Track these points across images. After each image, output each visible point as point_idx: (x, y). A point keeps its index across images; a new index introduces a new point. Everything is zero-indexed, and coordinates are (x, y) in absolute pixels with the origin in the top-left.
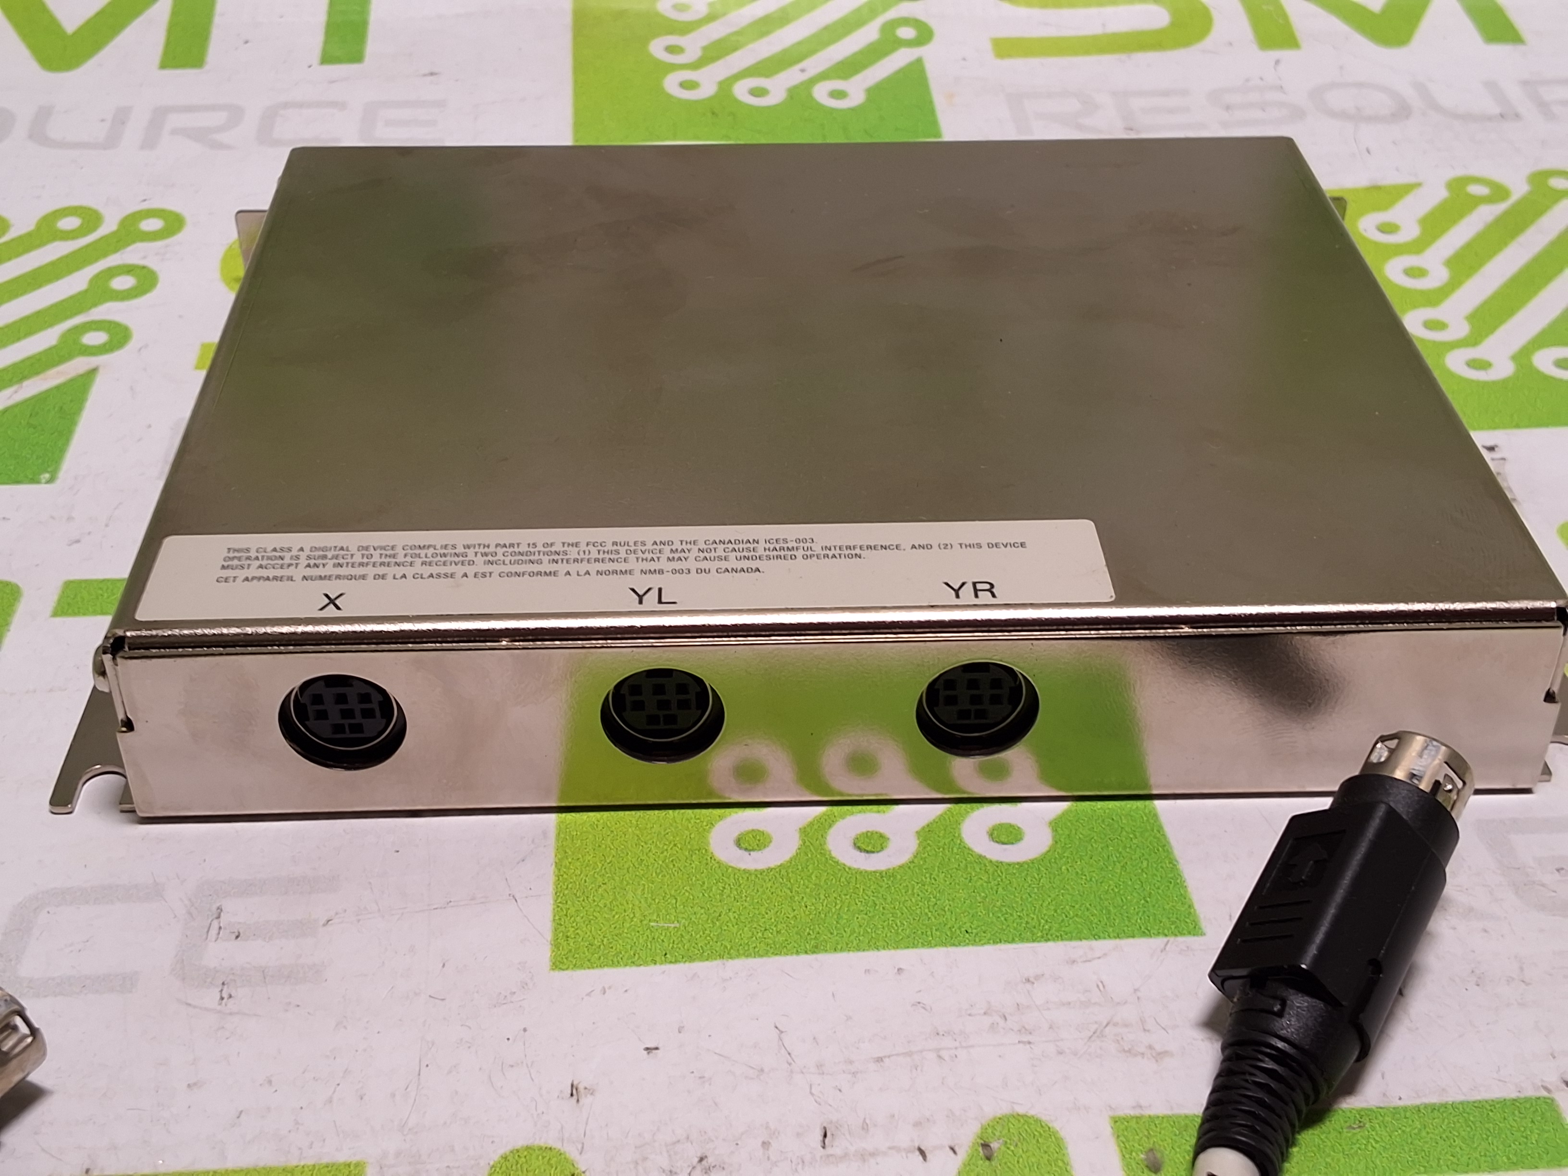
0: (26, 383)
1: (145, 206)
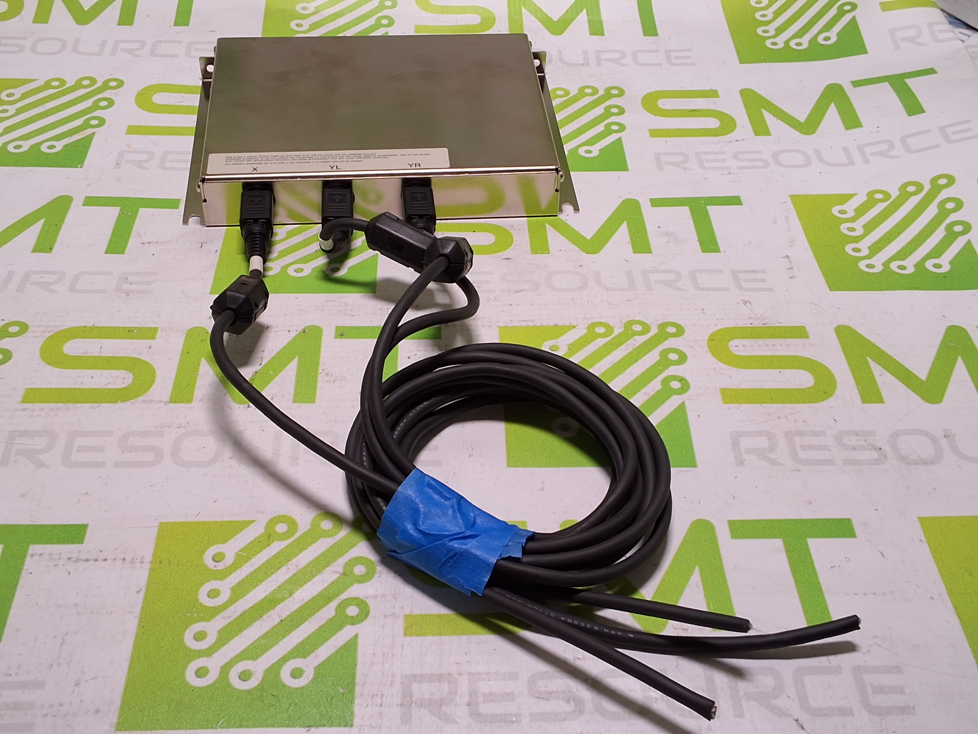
0: (73, 136)
1: (111, 77)
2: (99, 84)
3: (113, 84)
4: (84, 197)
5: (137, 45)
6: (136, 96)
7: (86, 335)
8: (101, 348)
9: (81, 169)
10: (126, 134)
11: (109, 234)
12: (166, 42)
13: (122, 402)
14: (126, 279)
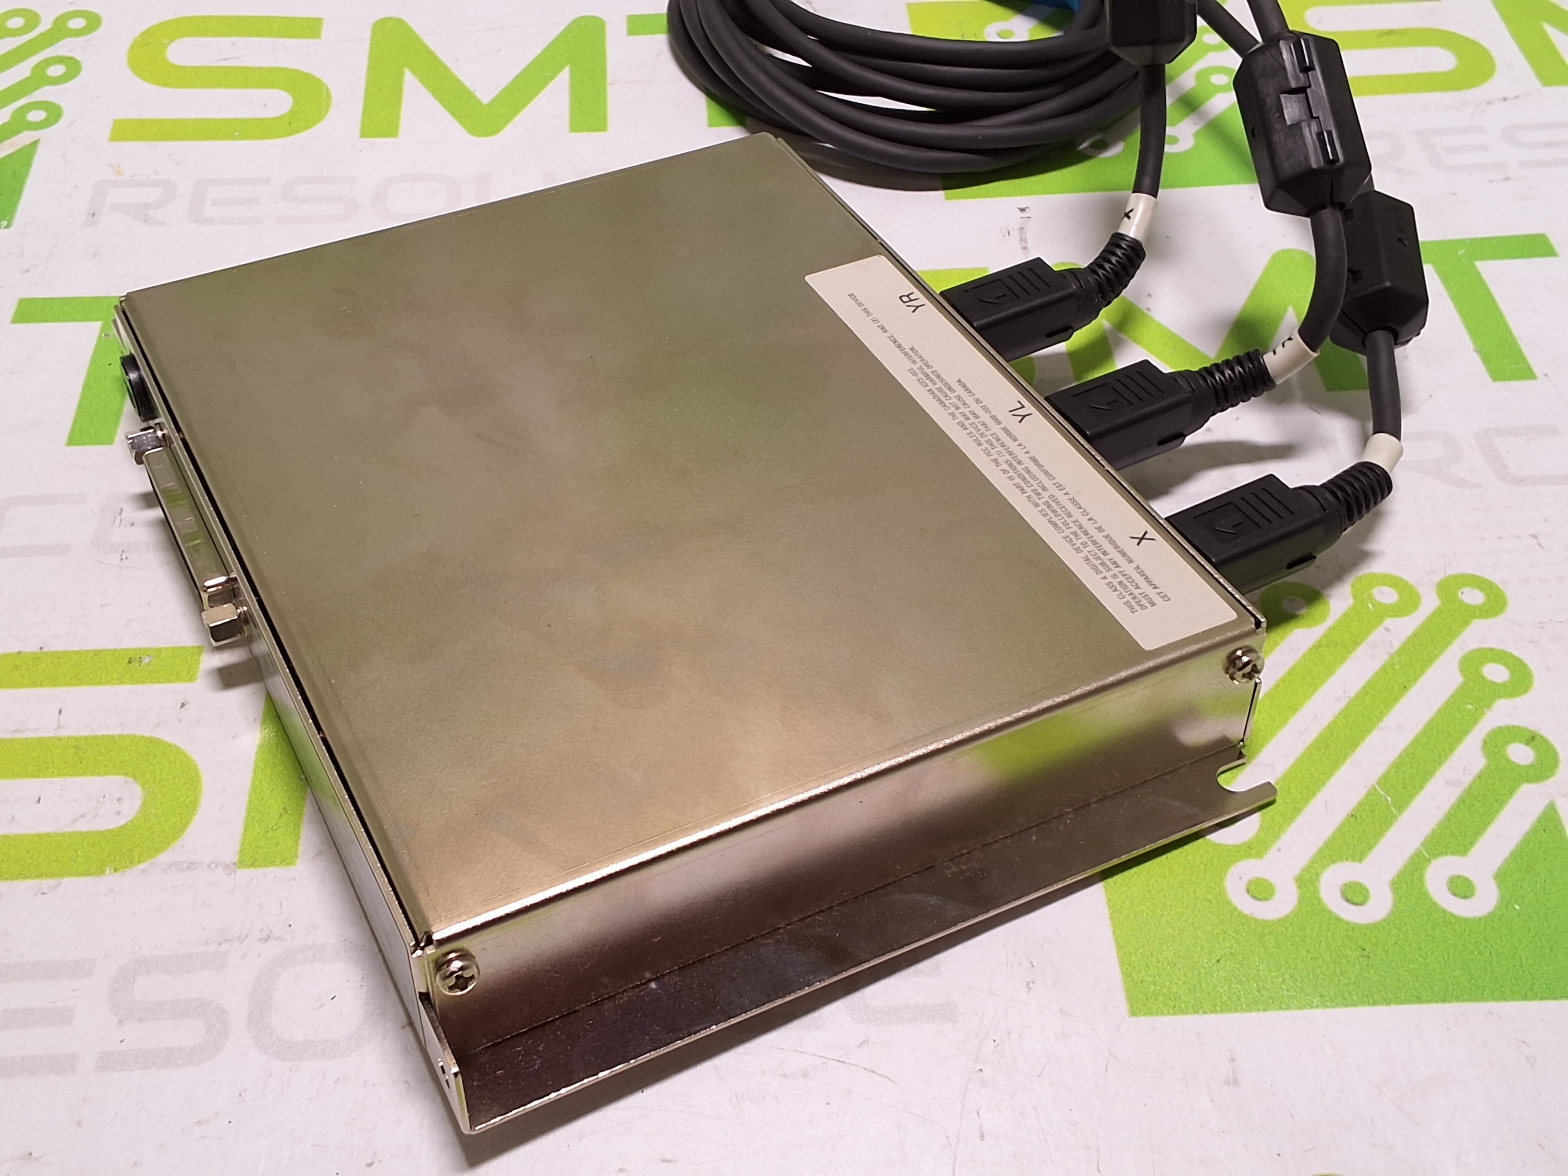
2: (45, 25)
3: (77, 23)
4: (17, 301)
6: (131, 50)
7: (23, 677)
8: (60, 712)
9: (6, 230)
10: (111, 140)
11: (77, 392)
13: (116, 870)
14: (121, 513)
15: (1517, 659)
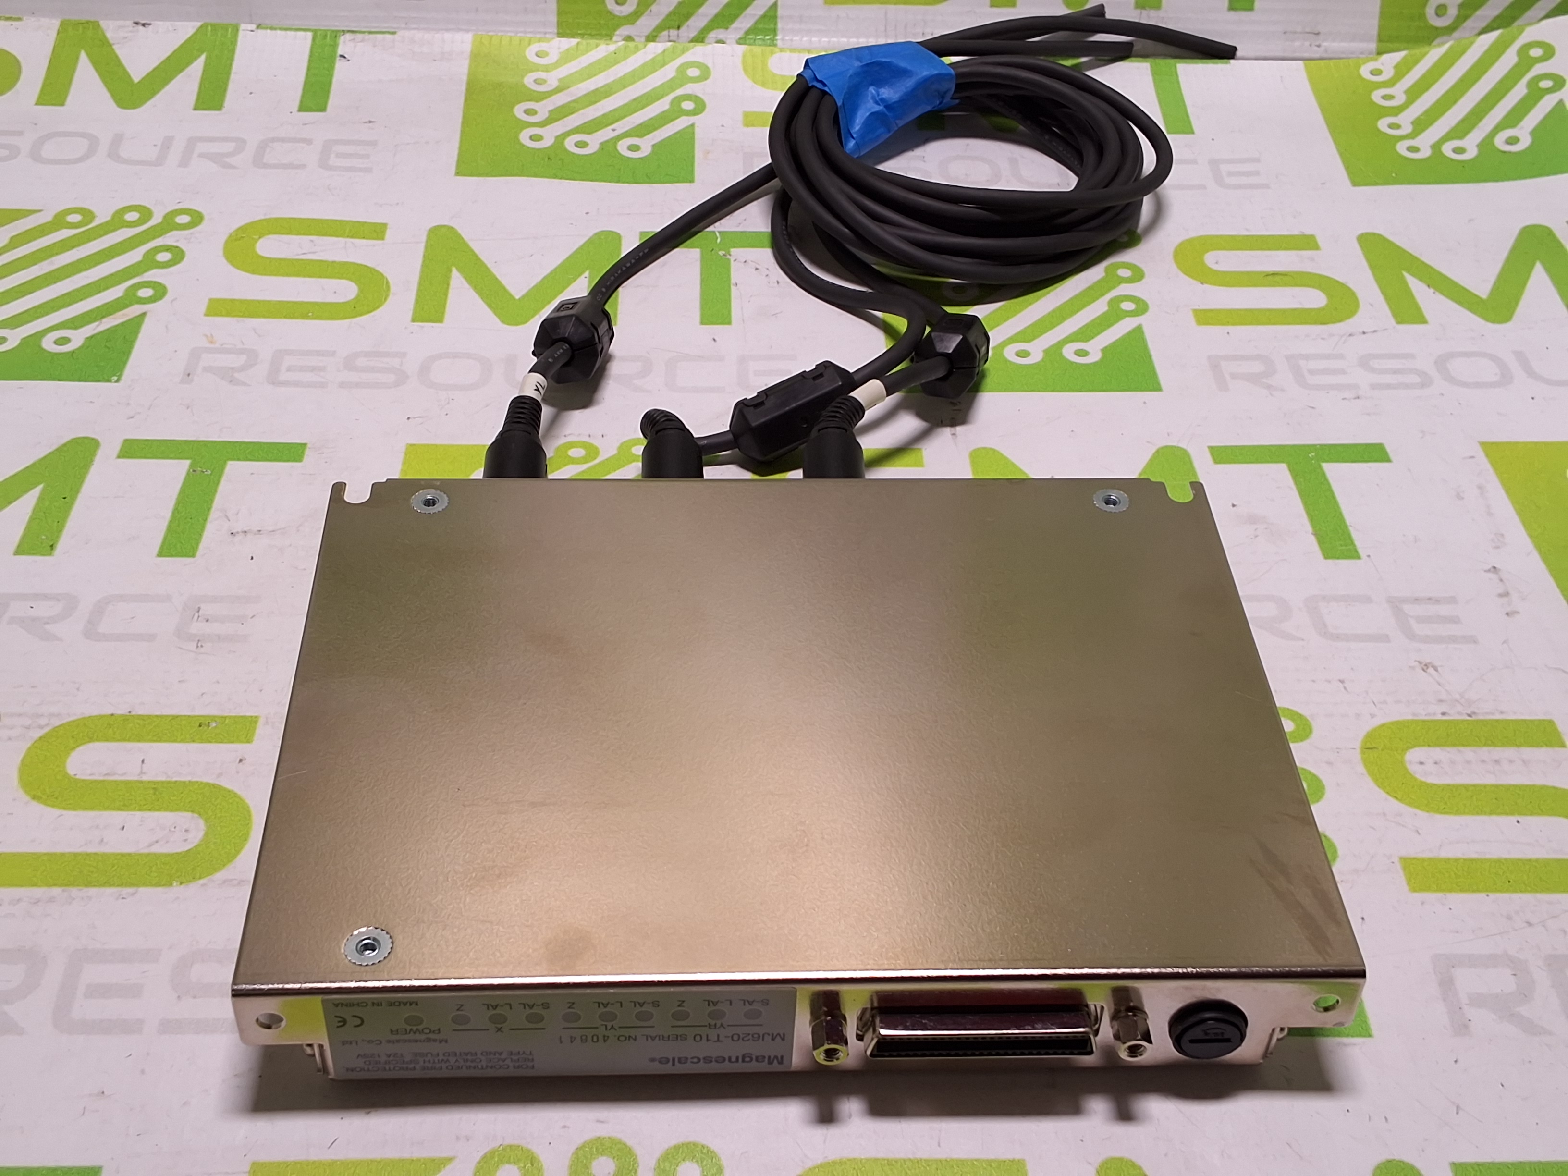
2: (156, 219)
3: (183, 219)
4: (122, 440)
5: (229, 147)
6: (227, 243)
7: (115, 733)
8: (143, 761)
9: (116, 384)
10: (206, 315)
11: (168, 514)
12: (283, 140)
13: (181, 883)
14: (198, 611)
15: (1314, 775)
